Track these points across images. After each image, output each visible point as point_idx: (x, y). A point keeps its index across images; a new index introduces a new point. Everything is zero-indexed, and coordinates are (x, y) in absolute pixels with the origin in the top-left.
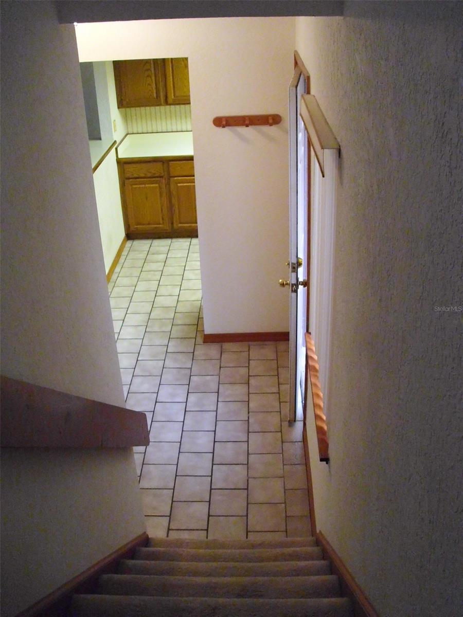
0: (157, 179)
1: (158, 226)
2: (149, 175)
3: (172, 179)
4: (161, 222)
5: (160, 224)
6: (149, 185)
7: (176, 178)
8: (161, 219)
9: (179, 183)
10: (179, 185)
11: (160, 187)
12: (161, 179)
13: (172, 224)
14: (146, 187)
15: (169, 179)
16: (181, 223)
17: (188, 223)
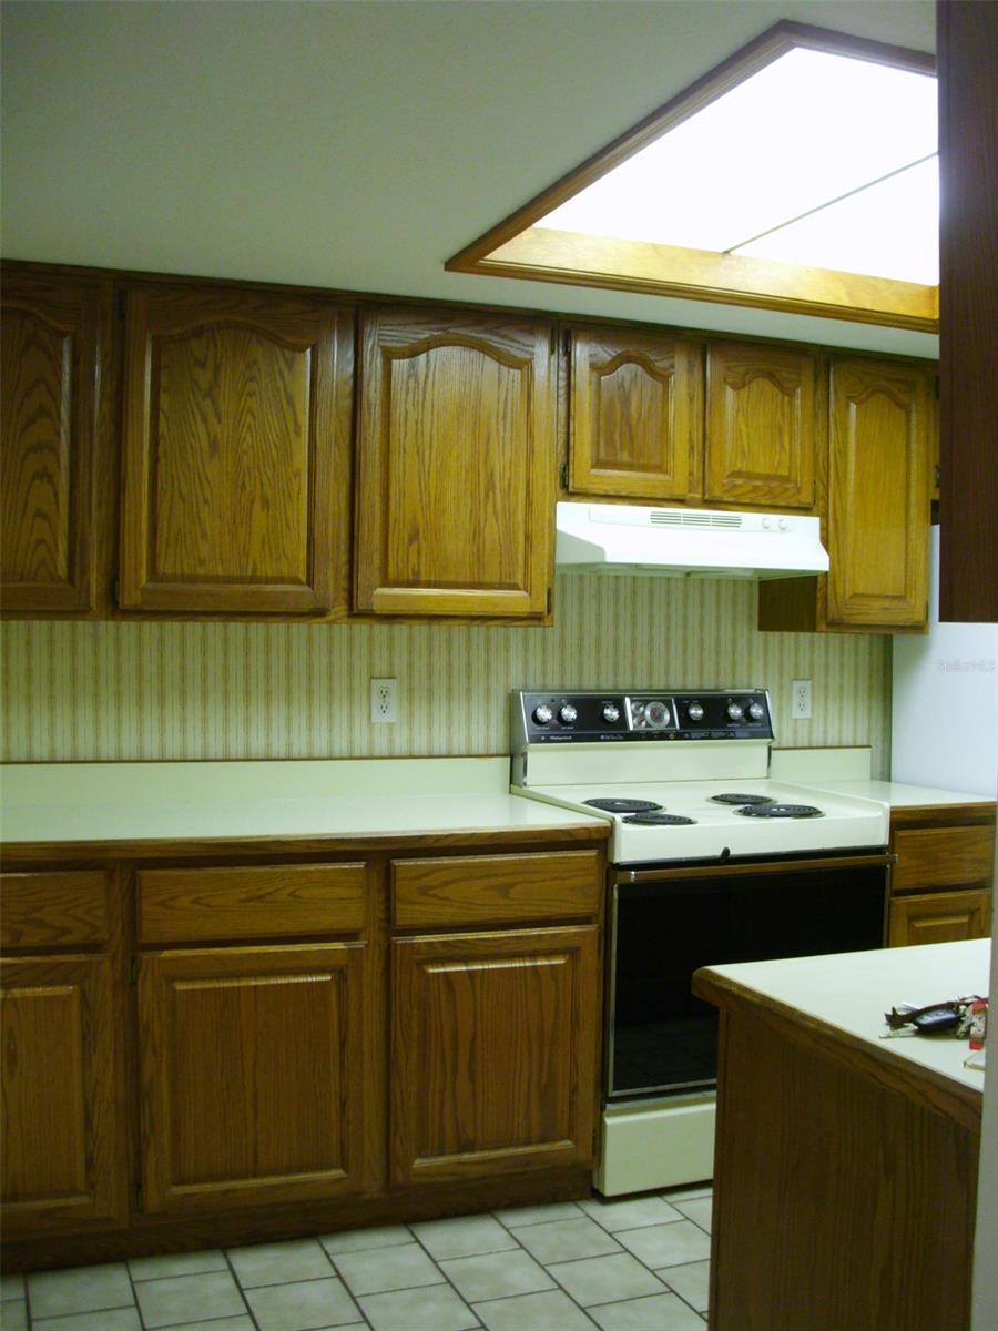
0: (72, 958)
1: (62, 1202)
2: (33, 937)
3: (146, 956)
4: (81, 1184)
5: (73, 1192)
6: (28, 992)
7: (166, 954)
8: (80, 1168)
9: (183, 979)
10: (180, 987)
11: (83, 996)
12: (95, 958)
13: (138, 1185)
14: (14, 1001)
15: (134, 960)
16: (181, 1181)
17: (211, 1178)
